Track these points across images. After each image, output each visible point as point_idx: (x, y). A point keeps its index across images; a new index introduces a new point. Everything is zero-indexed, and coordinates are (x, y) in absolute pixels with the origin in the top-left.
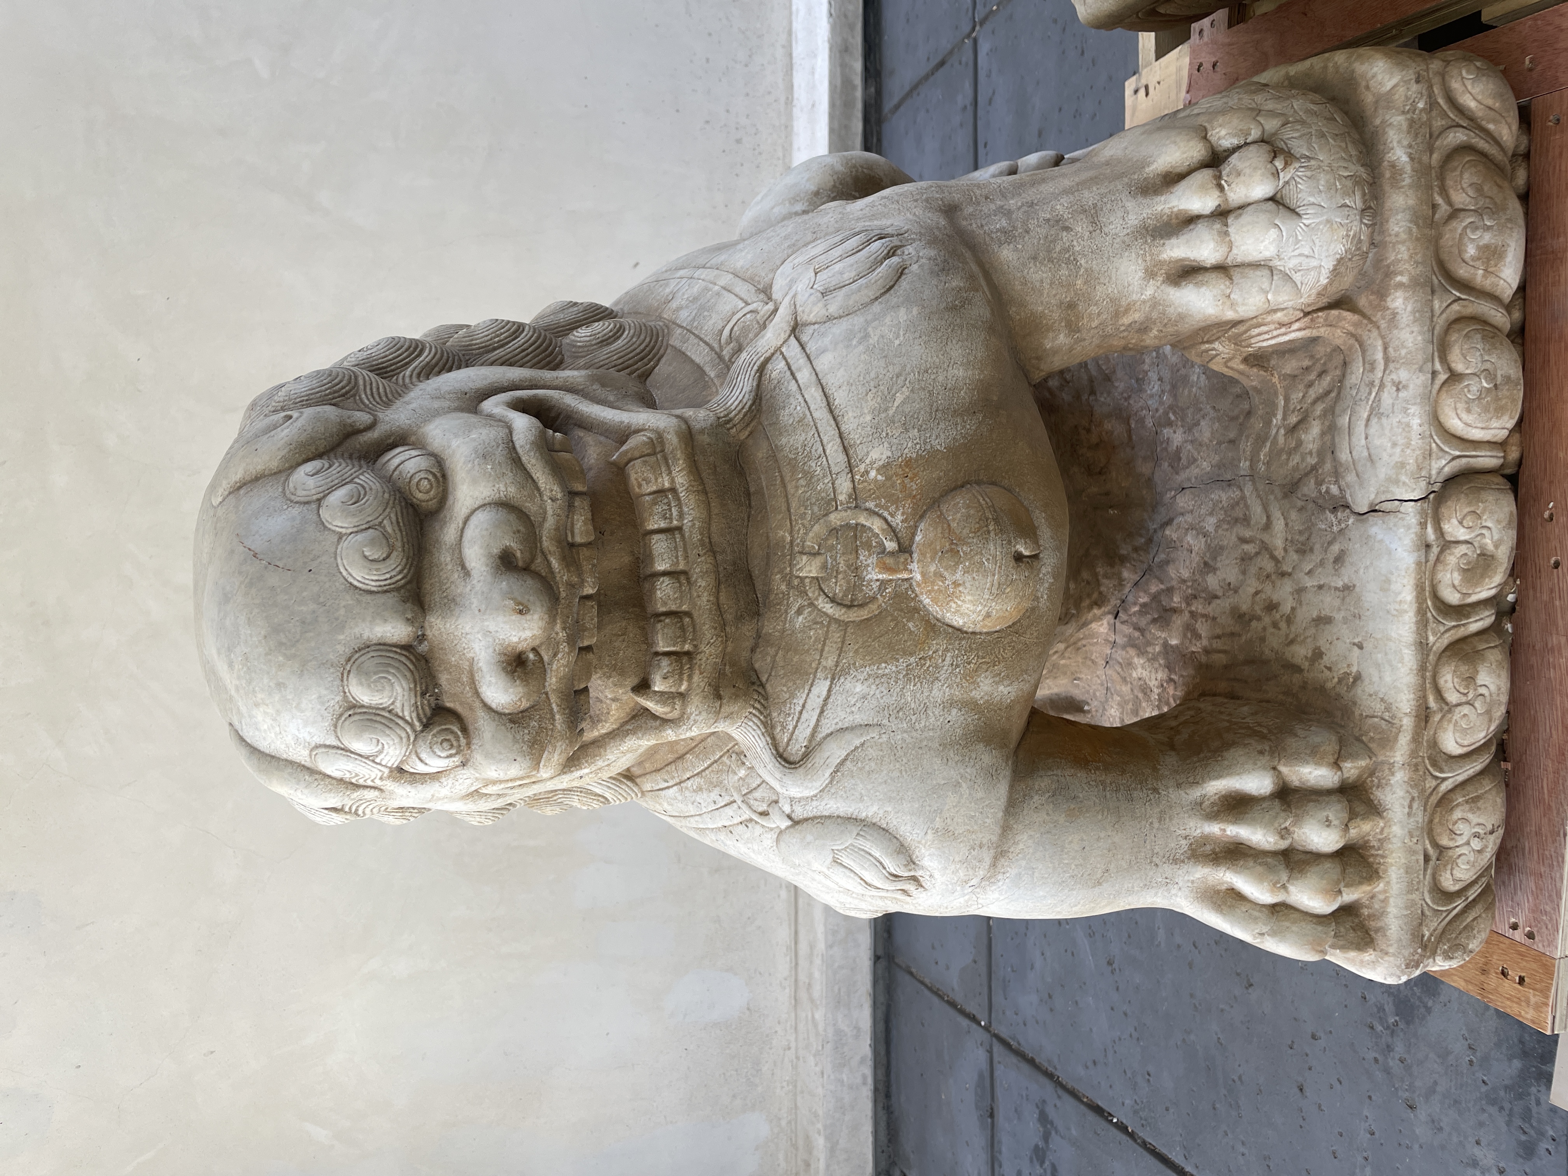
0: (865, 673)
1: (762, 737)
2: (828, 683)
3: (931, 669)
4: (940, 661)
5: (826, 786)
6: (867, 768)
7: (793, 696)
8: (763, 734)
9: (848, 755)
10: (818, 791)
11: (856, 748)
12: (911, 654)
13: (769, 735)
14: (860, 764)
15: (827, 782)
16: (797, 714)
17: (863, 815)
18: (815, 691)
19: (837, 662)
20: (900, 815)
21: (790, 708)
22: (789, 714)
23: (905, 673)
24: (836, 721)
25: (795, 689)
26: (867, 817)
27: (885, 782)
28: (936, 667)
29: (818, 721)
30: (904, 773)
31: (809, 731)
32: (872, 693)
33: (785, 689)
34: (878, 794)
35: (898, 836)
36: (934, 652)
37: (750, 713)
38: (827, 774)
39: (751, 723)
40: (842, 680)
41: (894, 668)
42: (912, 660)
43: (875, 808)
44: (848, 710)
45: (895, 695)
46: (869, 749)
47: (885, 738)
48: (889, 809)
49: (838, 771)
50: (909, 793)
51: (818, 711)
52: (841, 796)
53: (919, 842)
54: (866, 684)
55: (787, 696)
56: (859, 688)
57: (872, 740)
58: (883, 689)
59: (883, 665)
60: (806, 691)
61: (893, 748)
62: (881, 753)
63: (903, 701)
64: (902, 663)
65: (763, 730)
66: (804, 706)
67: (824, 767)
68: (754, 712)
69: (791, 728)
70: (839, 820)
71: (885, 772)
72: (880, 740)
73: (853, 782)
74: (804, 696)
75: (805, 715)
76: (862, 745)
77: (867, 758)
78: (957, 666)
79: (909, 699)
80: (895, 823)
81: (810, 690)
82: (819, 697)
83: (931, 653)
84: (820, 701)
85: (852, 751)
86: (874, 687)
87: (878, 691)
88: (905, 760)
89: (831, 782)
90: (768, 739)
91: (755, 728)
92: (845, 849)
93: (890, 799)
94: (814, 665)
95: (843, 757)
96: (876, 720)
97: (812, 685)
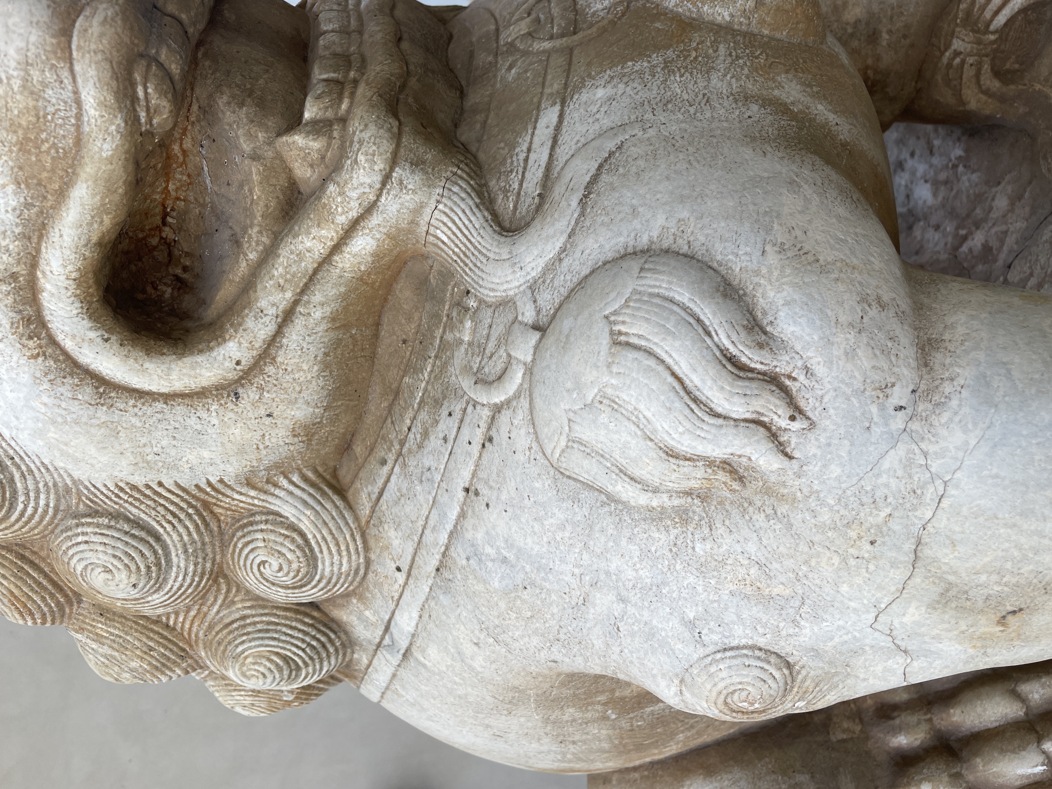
0: (606, 77)
1: (475, 210)
2: (557, 108)
3: (700, 59)
4: (711, 51)
5: (577, 223)
6: (634, 169)
7: (512, 146)
8: (477, 206)
9: (600, 166)
10: (565, 236)
11: (611, 154)
12: (667, 47)
13: (487, 209)
14: (621, 170)
15: (576, 215)
16: (522, 165)
17: (644, 241)
18: (541, 124)
19: (566, 84)
20: (706, 221)
21: (512, 162)
22: (511, 171)
23: (662, 66)
24: (575, 140)
25: (516, 136)
26: (652, 242)
27: (668, 178)
28: (707, 56)
29: (551, 155)
30: (695, 163)
31: (540, 174)
32: (620, 92)
33: (502, 145)
34: (659, 196)
35: (715, 265)
36: (698, 44)
37: (455, 174)
38: (574, 203)
39: (456, 189)
40: (576, 97)
41: (645, 64)
42: (670, 53)
43: (660, 220)
44: (590, 120)
45: (655, 88)
46: (633, 148)
47: (652, 132)
48: (685, 214)
49: (589, 193)
50: (713, 187)
51: (549, 143)
52: (603, 224)
53: (757, 273)
54: (609, 86)
55: (506, 150)
56: (600, 93)
57: (633, 139)
58: (635, 85)
59: (630, 64)
60: (530, 132)
61: (669, 140)
62: (652, 148)
63: (669, 94)
64: (656, 59)
65: (478, 201)
66: (529, 150)
67: (567, 194)
68: (459, 172)
69: (516, 186)
70: (607, 266)
71: (663, 166)
72: (646, 136)
73: (617, 195)
74: (528, 138)
75: (532, 156)
76: (619, 148)
77: (630, 159)
78: (738, 57)
79: (679, 91)
80: (702, 239)
81: (535, 128)
82: (547, 127)
83: (695, 44)
84: (551, 130)
85: (606, 160)
86: (621, 86)
87: (628, 89)
88: (691, 149)
89: (582, 214)
90: (486, 214)
91: (463, 195)
92: (626, 305)
93: (682, 199)
94: (535, 100)
95: (593, 171)
96: (633, 117)
97: (536, 121)
